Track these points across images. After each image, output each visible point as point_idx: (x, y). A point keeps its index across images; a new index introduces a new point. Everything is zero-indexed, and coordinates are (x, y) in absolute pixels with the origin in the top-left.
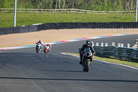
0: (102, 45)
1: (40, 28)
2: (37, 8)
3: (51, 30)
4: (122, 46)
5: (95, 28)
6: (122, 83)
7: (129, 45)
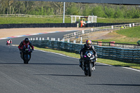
0: (40, 39)
4: (54, 40)
7: (59, 39)
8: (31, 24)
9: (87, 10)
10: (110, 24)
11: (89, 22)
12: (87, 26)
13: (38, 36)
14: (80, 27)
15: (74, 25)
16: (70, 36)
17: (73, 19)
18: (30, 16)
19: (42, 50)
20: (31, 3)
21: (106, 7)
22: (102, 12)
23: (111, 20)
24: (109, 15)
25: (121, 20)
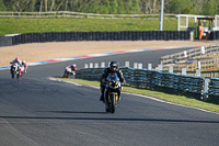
1: (17, 40)
2: (12, 10)
3: (33, 44)
4: (140, 67)
5: (100, 39)
6: (140, 123)
7: (150, 65)
11: (216, 29)
14: (196, 39)
15: (184, 35)
16: (175, 60)
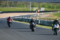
0: (20, 18)
7: (28, 18)
8: (17, 11)
9: (40, 5)
10: (50, 11)
11: (41, 10)
12: (40, 12)
13: (19, 16)
14: (37, 12)
15: (35, 12)
16: (33, 17)
17: (34, 9)
18: (16, 8)
19: (21, 22)
20: (16, 2)
21: (48, 4)
22: (47, 6)
23: (51, 10)
24: (50, 7)
25: (55, 9)
